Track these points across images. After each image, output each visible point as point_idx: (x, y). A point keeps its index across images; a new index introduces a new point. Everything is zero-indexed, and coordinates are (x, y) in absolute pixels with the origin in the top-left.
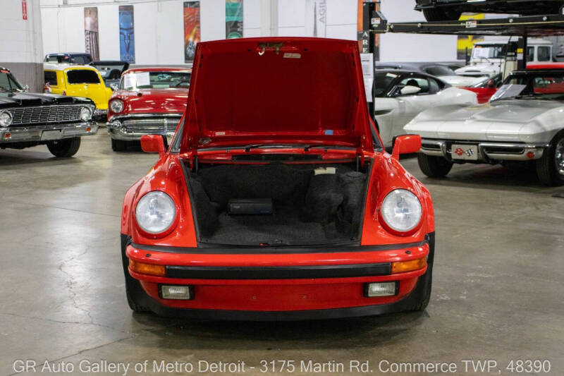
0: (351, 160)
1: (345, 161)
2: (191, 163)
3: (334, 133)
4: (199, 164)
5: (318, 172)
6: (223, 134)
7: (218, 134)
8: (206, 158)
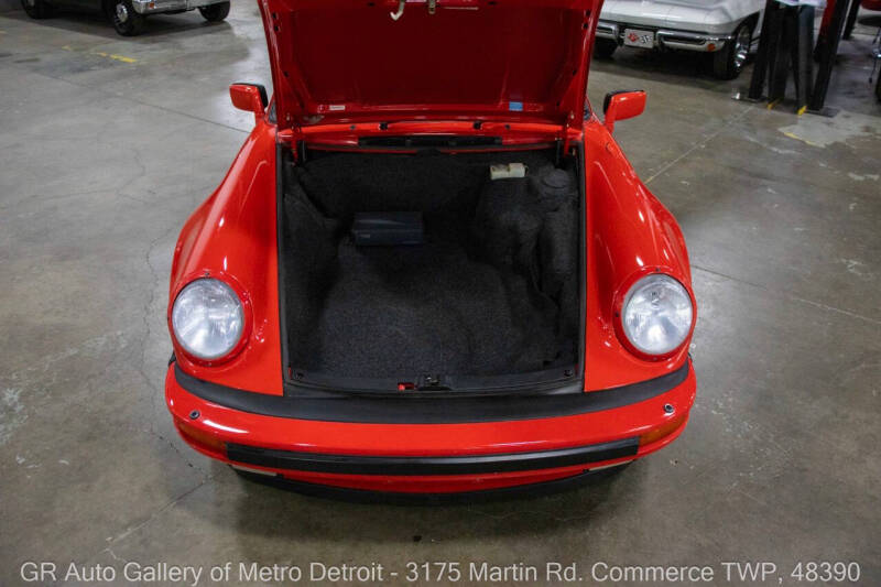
0: (547, 146)
1: (537, 147)
2: (294, 151)
3: (524, 107)
4: (307, 151)
5: (498, 173)
6: (342, 108)
7: (333, 108)
8: (319, 140)
